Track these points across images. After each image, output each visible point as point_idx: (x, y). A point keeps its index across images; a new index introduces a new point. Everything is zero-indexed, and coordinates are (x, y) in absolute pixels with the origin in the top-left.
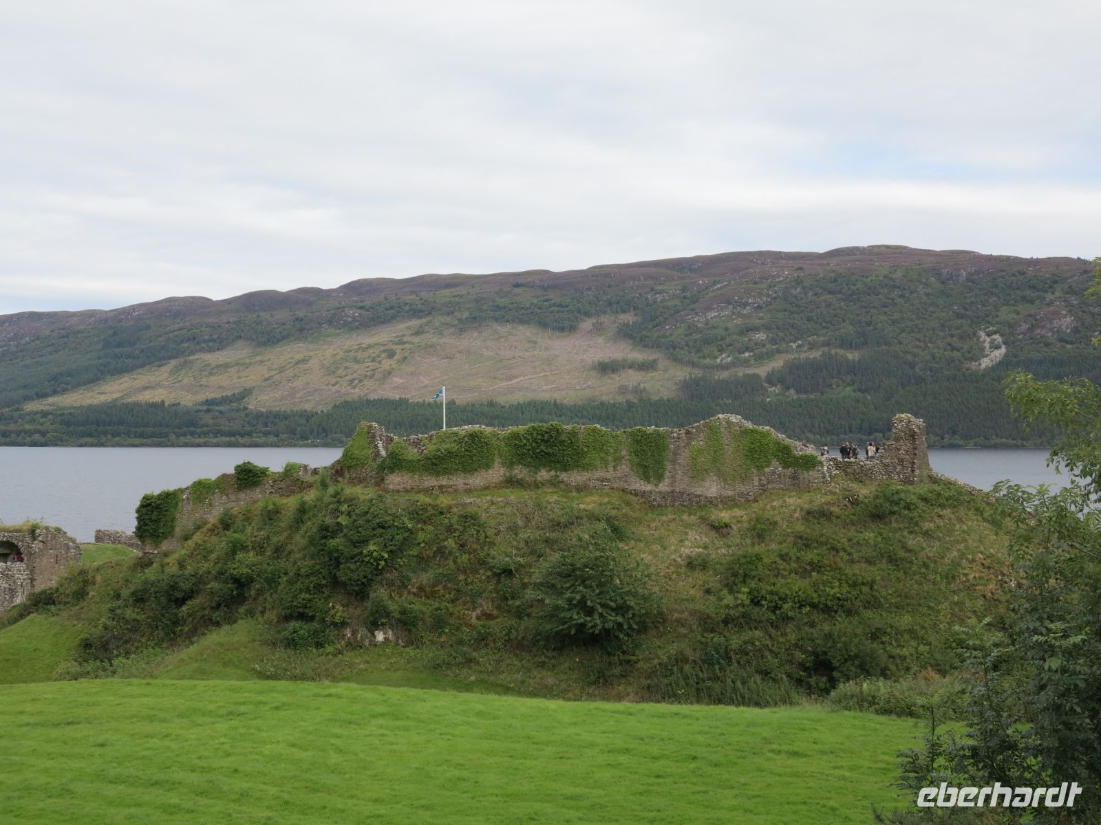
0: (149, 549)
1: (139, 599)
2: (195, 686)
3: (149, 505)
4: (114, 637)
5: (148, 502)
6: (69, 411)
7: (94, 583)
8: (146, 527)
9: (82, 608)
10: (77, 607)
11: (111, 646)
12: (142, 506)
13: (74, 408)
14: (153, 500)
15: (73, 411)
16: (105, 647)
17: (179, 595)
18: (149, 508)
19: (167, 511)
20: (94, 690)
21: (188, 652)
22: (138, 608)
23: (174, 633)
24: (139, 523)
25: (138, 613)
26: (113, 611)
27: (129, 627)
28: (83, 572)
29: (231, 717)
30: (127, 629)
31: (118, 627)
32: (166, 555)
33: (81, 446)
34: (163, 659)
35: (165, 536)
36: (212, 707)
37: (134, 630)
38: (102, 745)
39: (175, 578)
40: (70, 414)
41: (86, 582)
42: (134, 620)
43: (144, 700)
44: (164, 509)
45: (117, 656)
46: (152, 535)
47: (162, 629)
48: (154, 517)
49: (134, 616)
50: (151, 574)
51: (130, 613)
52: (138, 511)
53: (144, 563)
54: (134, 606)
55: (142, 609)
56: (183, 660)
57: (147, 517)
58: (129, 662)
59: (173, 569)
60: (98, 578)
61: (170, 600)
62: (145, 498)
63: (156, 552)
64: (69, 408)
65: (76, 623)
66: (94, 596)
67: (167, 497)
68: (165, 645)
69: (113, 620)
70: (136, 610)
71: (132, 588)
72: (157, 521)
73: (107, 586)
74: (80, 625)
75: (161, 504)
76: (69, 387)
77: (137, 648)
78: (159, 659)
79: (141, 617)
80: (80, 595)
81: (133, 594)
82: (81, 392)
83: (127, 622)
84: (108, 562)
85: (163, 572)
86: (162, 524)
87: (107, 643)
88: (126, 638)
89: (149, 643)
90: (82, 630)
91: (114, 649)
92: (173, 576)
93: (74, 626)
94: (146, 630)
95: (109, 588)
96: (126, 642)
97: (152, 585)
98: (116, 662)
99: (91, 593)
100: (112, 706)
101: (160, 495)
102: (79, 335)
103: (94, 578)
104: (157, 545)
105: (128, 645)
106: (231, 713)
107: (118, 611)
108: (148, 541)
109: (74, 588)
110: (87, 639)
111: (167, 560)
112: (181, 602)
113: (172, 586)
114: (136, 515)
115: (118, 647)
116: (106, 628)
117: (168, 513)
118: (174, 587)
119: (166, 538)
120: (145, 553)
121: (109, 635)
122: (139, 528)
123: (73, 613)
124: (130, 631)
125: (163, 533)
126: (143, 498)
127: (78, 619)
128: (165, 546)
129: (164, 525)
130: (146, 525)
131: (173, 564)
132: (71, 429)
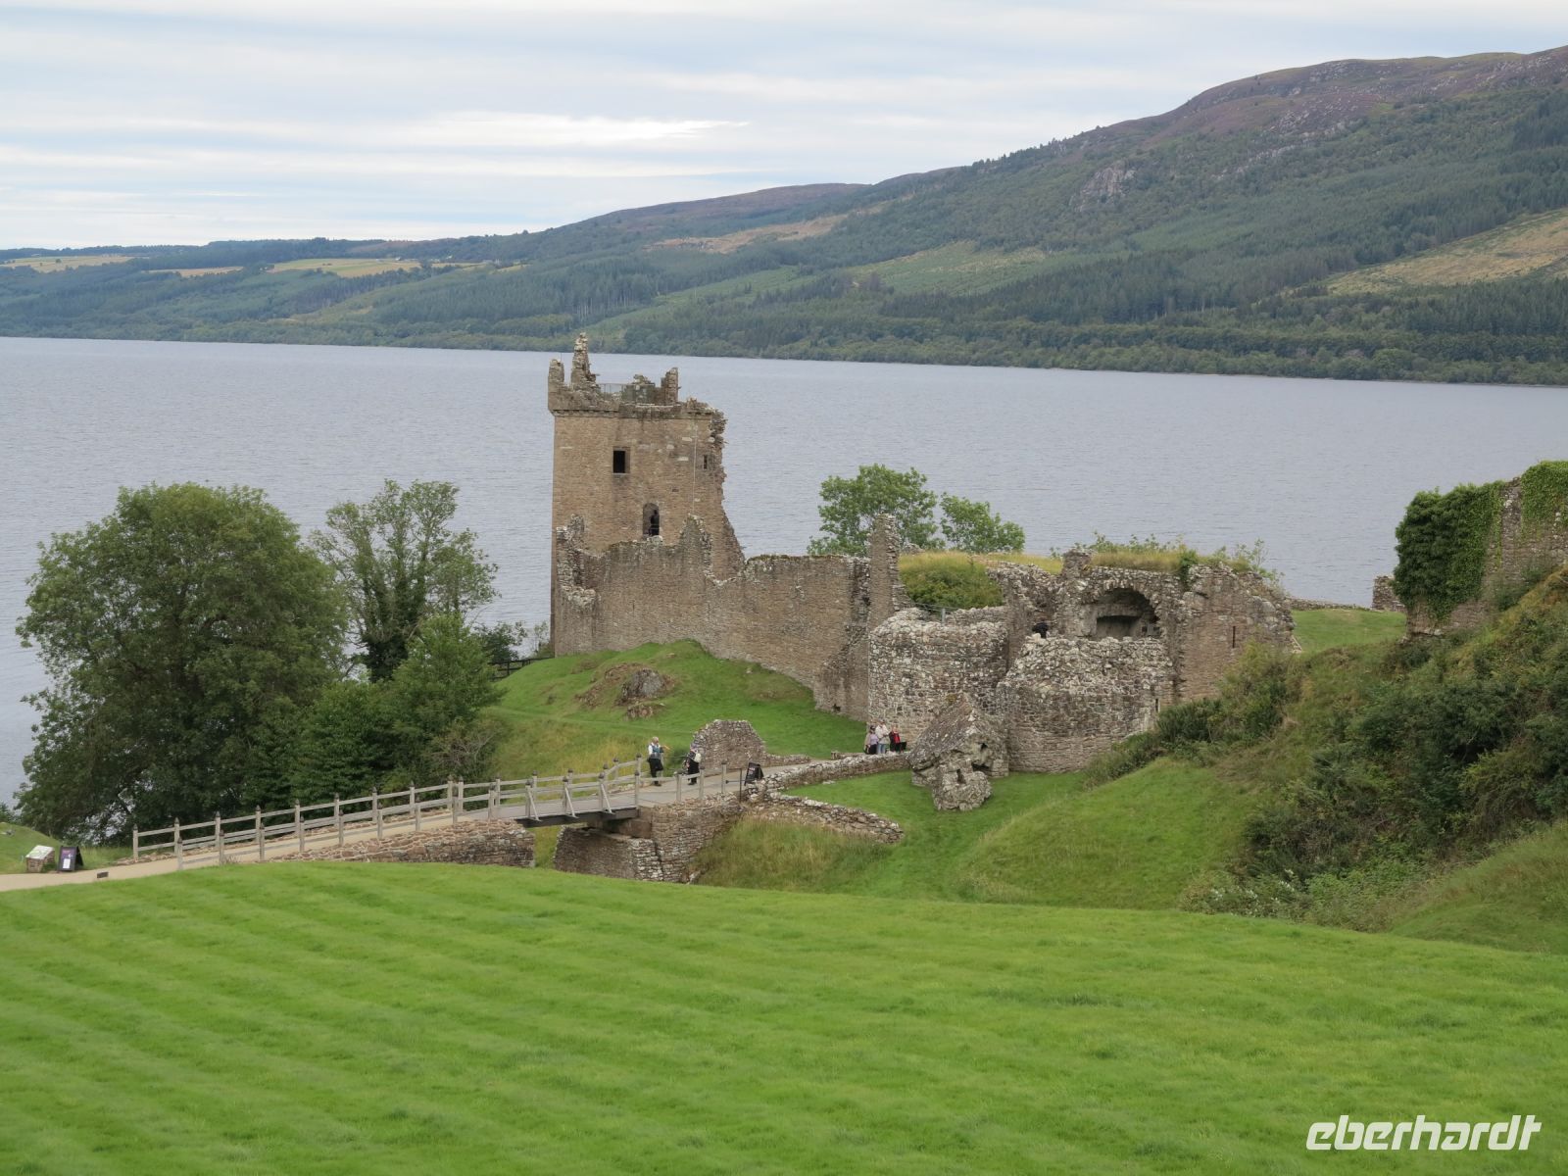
0: (1423, 625)
1: (1382, 740)
2: (1392, 949)
3: (1425, 519)
4: (1319, 825)
5: (1424, 512)
6: (1430, 297)
7: (1296, 697)
8: (1417, 573)
9: (1264, 753)
10: (1255, 750)
11: (1310, 845)
12: (1410, 521)
13: (1442, 289)
14: (1435, 508)
15: (1438, 297)
16: (1297, 848)
17: (1465, 738)
18: (1427, 527)
19: (1465, 535)
20: (1172, 936)
21: (1468, 874)
22: (1377, 763)
23: (1448, 827)
24: (1403, 560)
25: (1376, 774)
26: (1325, 764)
27: (1353, 804)
28: (1275, 670)
29: (1426, 1029)
30: (1348, 809)
31: (1329, 802)
32: (1457, 642)
33: (1454, 380)
34: (1416, 887)
35: (1459, 596)
36: (1394, 1000)
37: (1363, 813)
38: (1104, 1055)
39: (1457, 697)
40: (1432, 304)
41: (1279, 694)
42: (1365, 789)
43: (1263, 969)
44: (1459, 531)
45: (1322, 869)
46: (1431, 593)
47: (1423, 817)
48: (1436, 549)
49: (1368, 780)
50: (1418, 684)
51: (1359, 773)
52: (1400, 534)
53: (1406, 657)
54: (1370, 756)
55: (1387, 766)
56: (1454, 892)
57: (1420, 548)
58: (1343, 885)
59: (1463, 676)
60: (1307, 686)
61: (1446, 749)
62: (1419, 503)
63: (1437, 632)
64: (1430, 290)
65: (1246, 785)
66: (1292, 727)
67: (1466, 503)
68: (1428, 853)
69: (1320, 783)
70: (1373, 766)
71: (1370, 711)
72: (1443, 559)
73: (1325, 704)
74: (1255, 792)
75: (1453, 517)
76: (1433, 239)
77: (1366, 856)
78: (1407, 883)
79: (1382, 784)
80: (1264, 722)
81: (1368, 727)
82: (1460, 251)
83: (1348, 792)
84: (1334, 651)
85: (1441, 679)
86: (1453, 567)
87: (1303, 836)
88: (1345, 828)
89: (1393, 846)
90: (1255, 801)
91: (1315, 852)
92: (1454, 691)
93: (1242, 792)
94: (1390, 815)
95: (1328, 711)
96: (1343, 839)
97: (1412, 710)
98: (1316, 883)
99: (1287, 720)
100: (1187, 973)
101: (1451, 497)
102: (1459, 116)
103: (1298, 685)
104: (1440, 616)
105: (1345, 848)
106: (1430, 1021)
107: (1335, 766)
108: (1423, 606)
109: (1251, 703)
110: (1260, 825)
111: (1457, 654)
112: (1466, 754)
113: (1450, 716)
114: (1397, 543)
115: (1324, 849)
116: (1302, 803)
117: (1468, 541)
118: (1454, 718)
119: (1463, 602)
120: (1414, 634)
121: (1309, 820)
122: (1401, 574)
123: (1242, 761)
124: (1355, 813)
125: (1455, 589)
126: (1414, 503)
127: (1252, 778)
128: (1460, 618)
129: (1459, 570)
130: (1419, 566)
131: (1468, 663)
132: (1434, 338)
